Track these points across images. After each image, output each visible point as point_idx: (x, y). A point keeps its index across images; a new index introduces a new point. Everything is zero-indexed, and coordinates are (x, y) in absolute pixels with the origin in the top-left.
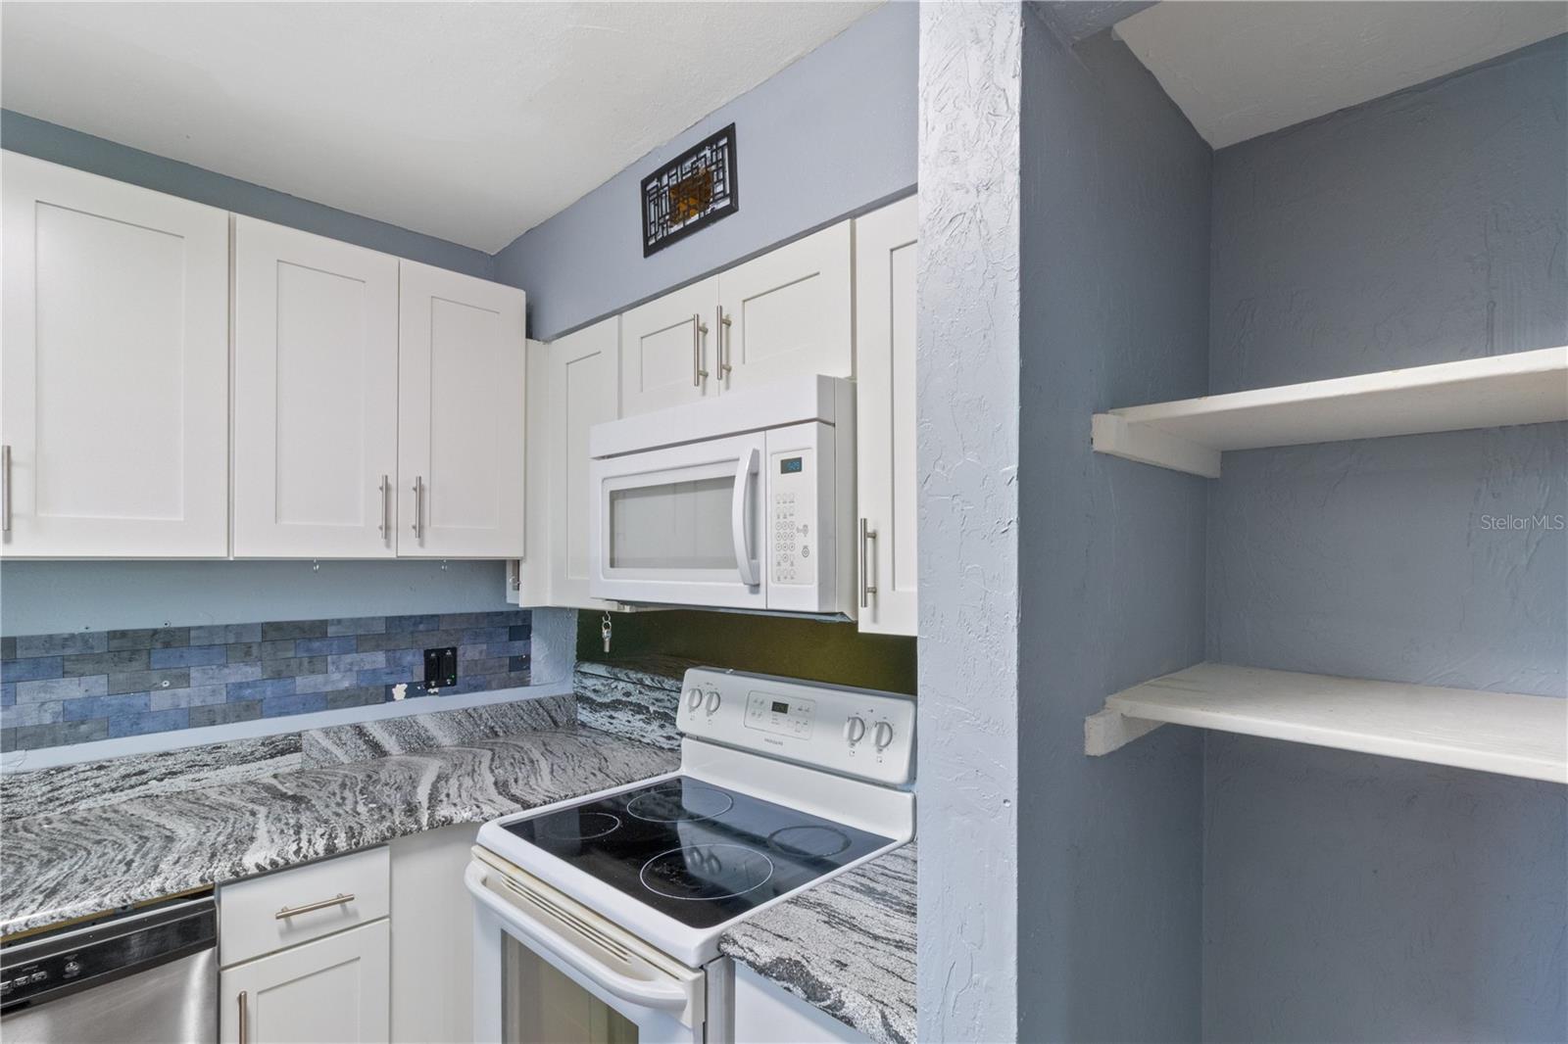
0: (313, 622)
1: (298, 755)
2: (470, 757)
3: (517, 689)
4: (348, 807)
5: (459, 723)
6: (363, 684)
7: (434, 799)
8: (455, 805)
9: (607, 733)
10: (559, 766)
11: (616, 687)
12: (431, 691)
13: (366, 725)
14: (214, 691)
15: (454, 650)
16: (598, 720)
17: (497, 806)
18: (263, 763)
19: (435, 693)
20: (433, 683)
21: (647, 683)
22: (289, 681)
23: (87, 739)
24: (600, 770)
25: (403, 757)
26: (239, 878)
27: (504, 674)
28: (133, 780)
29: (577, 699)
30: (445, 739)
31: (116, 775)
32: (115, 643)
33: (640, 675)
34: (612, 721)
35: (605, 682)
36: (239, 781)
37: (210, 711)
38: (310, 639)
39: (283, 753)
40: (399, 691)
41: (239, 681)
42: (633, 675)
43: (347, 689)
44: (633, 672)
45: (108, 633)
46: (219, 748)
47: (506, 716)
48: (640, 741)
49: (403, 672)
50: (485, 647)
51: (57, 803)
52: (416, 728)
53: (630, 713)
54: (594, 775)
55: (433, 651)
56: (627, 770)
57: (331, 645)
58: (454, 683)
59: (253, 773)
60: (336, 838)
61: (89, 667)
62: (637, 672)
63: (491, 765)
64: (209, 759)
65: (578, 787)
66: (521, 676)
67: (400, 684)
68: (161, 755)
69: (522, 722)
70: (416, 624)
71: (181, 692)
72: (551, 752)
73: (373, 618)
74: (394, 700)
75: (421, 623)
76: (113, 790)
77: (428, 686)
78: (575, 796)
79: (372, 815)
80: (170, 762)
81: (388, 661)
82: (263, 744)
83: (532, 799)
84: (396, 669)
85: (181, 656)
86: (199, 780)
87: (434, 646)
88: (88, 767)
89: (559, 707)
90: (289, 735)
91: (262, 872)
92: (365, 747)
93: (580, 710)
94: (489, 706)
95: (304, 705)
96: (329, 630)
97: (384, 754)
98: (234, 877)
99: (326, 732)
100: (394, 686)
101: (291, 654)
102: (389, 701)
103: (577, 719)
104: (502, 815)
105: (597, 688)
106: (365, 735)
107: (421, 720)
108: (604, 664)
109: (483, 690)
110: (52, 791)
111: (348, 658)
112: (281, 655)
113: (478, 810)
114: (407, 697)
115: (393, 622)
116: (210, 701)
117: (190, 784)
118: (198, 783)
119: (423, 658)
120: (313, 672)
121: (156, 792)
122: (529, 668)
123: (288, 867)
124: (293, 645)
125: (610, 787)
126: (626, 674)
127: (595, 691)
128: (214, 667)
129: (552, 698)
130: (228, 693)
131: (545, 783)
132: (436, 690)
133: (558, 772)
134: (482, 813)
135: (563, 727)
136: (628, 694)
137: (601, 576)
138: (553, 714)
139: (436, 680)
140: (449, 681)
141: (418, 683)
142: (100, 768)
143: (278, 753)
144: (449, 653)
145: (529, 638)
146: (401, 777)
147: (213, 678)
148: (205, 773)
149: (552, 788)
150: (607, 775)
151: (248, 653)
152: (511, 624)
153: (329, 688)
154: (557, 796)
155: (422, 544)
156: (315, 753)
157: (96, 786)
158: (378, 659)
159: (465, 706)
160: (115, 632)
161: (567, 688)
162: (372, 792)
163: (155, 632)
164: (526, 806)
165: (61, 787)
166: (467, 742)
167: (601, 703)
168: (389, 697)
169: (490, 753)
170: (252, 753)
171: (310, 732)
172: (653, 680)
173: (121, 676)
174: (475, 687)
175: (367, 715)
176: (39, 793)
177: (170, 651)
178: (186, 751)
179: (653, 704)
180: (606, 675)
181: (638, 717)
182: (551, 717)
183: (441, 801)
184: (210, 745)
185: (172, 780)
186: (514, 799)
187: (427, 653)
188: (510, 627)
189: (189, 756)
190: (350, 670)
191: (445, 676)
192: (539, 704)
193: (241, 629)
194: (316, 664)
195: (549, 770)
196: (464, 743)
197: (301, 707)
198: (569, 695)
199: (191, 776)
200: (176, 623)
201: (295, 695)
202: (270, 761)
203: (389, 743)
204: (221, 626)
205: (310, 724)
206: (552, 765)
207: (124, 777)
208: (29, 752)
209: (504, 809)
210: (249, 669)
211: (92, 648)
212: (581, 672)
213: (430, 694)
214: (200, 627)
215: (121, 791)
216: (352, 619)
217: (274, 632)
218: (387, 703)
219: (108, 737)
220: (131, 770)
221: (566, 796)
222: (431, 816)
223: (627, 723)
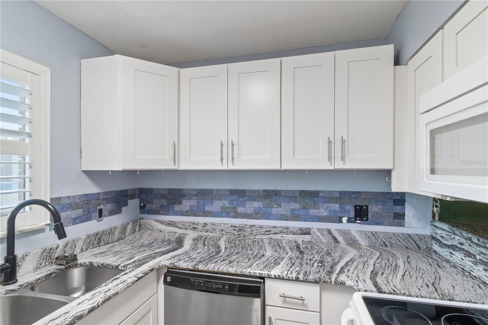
0: (315, 191)
1: (310, 236)
2: (370, 253)
3: (398, 227)
4: (312, 262)
5: (369, 237)
6: (331, 215)
7: (342, 270)
8: (348, 276)
9: (448, 261)
10: (409, 273)
11: (454, 238)
12: (357, 221)
13: (332, 230)
14: (287, 210)
15: (367, 207)
16: (444, 252)
17: (365, 285)
18: (299, 236)
19: (359, 223)
20: (358, 219)
21: (474, 241)
22: (307, 210)
23: (259, 219)
24: (433, 284)
25: (345, 246)
26: (269, 277)
27: (391, 220)
28: (268, 233)
29: (432, 238)
30: (362, 242)
31: (264, 230)
32: (265, 193)
33: (470, 235)
34: (452, 256)
35: (447, 234)
36: (293, 240)
37: (286, 216)
38: (314, 197)
39: (305, 234)
40: (345, 220)
41: (293, 208)
42: (465, 234)
43: (326, 216)
44: (465, 232)
45: (263, 190)
46: (288, 228)
47: (391, 238)
48: (470, 273)
49: (346, 212)
50: (381, 207)
51: (252, 235)
52: (350, 235)
53: (463, 255)
54: (428, 286)
55: (358, 206)
56: (452, 290)
57: (320, 200)
58: (367, 220)
59: (297, 238)
60: (300, 274)
61: (259, 199)
62: (468, 233)
63: (376, 261)
64: (285, 231)
65: (413, 292)
66: (400, 222)
67: (345, 217)
68: (274, 227)
69: (400, 243)
70: (351, 195)
71: (279, 209)
72: (409, 263)
73: (335, 191)
74: (343, 223)
75: (353, 194)
76: (263, 234)
77: (356, 220)
78: (410, 295)
79: (317, 269)
80: (276, 230)
81: (340, 207)
82: (299, 230)
83: (384, 288)
84: (344, 211)
85: (279, 199)
86: (283, 237)
87: (358, 204)
88: (258, 227)
89: (421, 240)
90: (307, 228)
91: (275, 278)
92: (331, 238)
93: (434, 244)
94: (383, 232)
95: (312, 219)
96: (320, 194)
97: (338, 242)
98: (268, 276)
99: (318, 230)
100: (343, 217)
101: (308, 201)
102: (341, 223)
103: (432, 248)
104: (366, 291)
105: (442, 235)
106: (331, 234)
107: (352, 232)
108: (448, 224)
109: (380, 225)
110: (252, 231)
111: (326, 205)
112: (305, 201)
113: (357, 283)
114: (347, 222)
115: (342, 193)
116: (286, 213)
117: (281, 237)
118: (282, 238)
119: (354, 208)
120: (315, 208)
121: (273, 238)
122: (404, 219)
123: (283, 279)
124: (309, 199)
125: (435, 298)
126: (460, 232)
127: (441, 236)
128: (287, 203)
129: (417, 235)
130: (291, 211)
131: (397, 281)
132: (359, 222)
133: (407, 276)
134: (358, 286)
135: (424, 251)
136: (462, 244)
137: (425, 179)
138: (418, 242)
139: (359, 218)
140: (365, 219)
141: (352, 218)
142: (261, 227)
143: (303, 234)
144: (365, 207)
145: (404, 205)
146: (338, 255)
147: (287, 206)
148: (284, 235)
149: (398, 286)
150: (436, 290)
151: (296, 200)
152: (395, 198)
153: (320, 215)
154: (398, 292)
155: (344, 163)
156: (315, 236)
157: (260, 232)
158: (337, 207)
159: (372, 231)
160: (264, 190)
161: (427, 231)
162: (324, 258)
163: (273, 191)
164: (380, 291)
165: (253, 231)
166: (372, 246)
167: (445, 244)
168: (341, 221)
169: (378, 254)
170: (296, 232)
171: (313, 229)
172: (479, 240)
173: (266, 203)
174: (377, 223)
175: (333, 227)
176: (249, 231)
177: (276, 197)
178: (280, 227)
179: (479, 255)
180: (448, 230)
181: (468, 258)
182: (416, 244)
183: (344, 272)
184: (285, 227)
185: (276, 235)
186: (376, 285)
187: (356, 206)
188: (394, 200)
189: (280, 229)
190: (327, 209)
191: (363, 217)
192: (409, 236)
193: (294, 192)
194: (316, 206)
195: (402, 273)
196: (371, 246)
197: (311, 219)
198: (427, 235)
199: (281, 235)
200: (278, 189)
201: (309, 215)
202: (301, 236)
203: (340, 239)
204: (289, 190)
205: (314, 226)
206: (406, 271)
207: (266, 231)
208: (249, 220)
209: (368, 289)
210: (296, 205)
211: (260, 194)
212: (434, 225)
213: (357, 223)
214: (284, 190)
215: (265, 235)
216: (327, 191)
217: (303, 193)
218: (340, 223)
219: (263, 219)
220: (267, 230)
221: (404, 294)
222: (336, 278)
223: (461, 260)
